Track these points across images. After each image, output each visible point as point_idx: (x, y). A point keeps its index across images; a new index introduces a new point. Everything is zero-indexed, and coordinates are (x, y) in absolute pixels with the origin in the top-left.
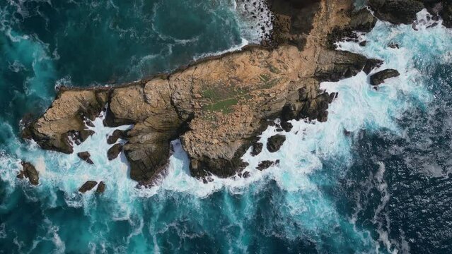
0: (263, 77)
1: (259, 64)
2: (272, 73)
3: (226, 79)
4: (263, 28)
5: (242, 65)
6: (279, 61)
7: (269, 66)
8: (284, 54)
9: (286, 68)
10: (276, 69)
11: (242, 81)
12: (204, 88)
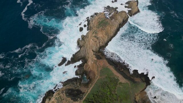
0: (97, 33)
1: (100, 38)
2: (95, 35)
3: (106, 29)
4: (107, 53)
5: (105, 36)
6: (96, 42)
7: (97, 38)
8: (96, 45)
9: (93, 39)
10: (95, 38)
11: (102, 29)
12: (109, 24)
